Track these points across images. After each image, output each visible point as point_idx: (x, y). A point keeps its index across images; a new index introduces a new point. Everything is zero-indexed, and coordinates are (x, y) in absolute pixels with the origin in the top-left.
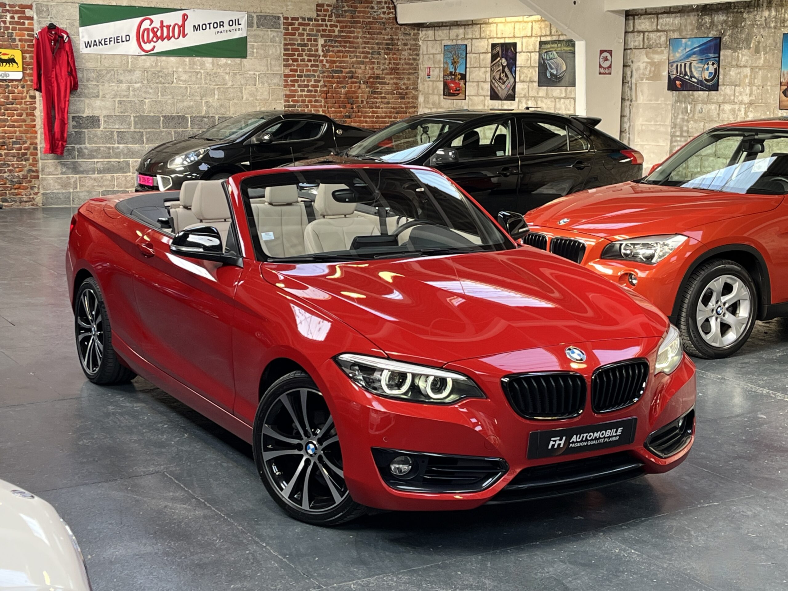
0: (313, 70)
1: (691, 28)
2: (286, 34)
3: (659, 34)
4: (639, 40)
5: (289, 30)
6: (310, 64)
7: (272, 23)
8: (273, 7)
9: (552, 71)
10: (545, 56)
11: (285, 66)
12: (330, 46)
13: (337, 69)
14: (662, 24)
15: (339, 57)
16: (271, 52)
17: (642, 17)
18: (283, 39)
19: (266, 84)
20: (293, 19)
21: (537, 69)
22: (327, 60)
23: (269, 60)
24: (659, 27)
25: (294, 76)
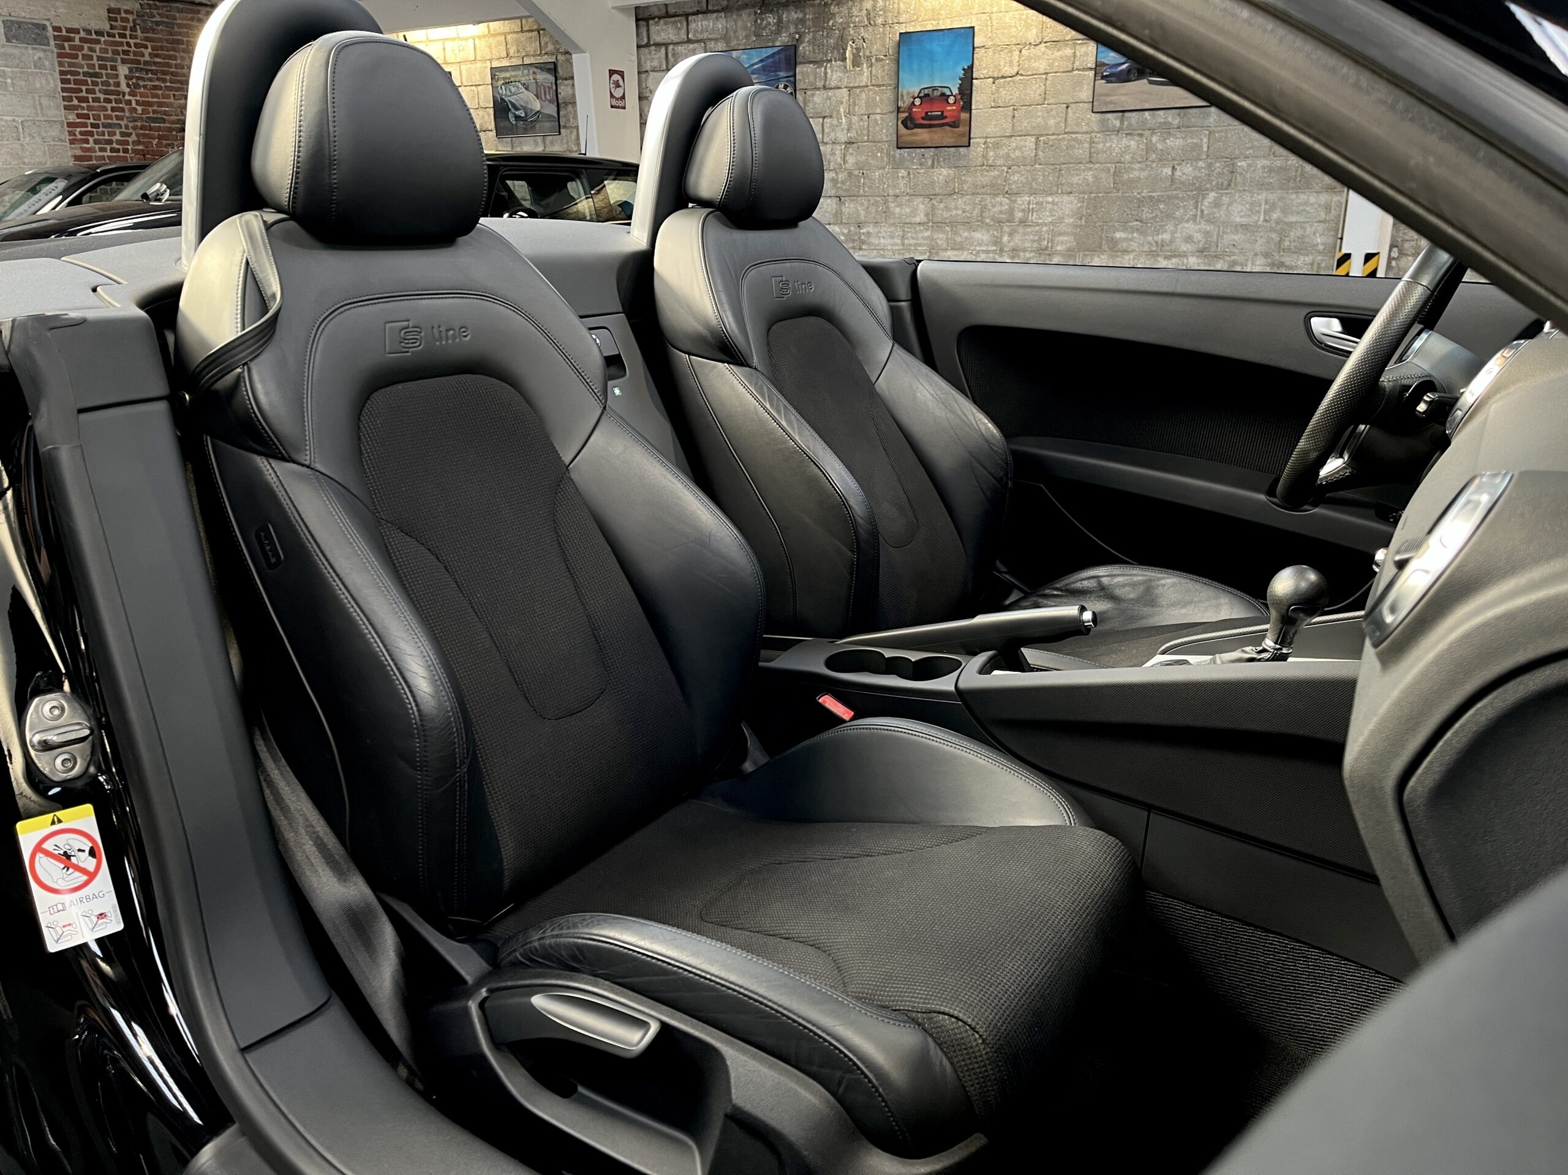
0: (116, 116)
1: (744, 34)
2: (60, 55)
3: (691, 46)
4: (660, 58)
5: (65, 49)
6: (109, 106)
7: (33, 36)
8: (32, 8)
9: (517, 113)
10: (503, 91)
11: (66, 108)
12: (138, 78)
13: (155, 116)
14: (696, 31)
15: (157, 96)
16: (38, 85)
17: (662, 22)
18: (56, 64)
19: (37, 138)
20: (69, 30)
21: (491, 111)
22: (136, 101)
23: (37, 98)
24: (690, 36)
25: (85, 125)
